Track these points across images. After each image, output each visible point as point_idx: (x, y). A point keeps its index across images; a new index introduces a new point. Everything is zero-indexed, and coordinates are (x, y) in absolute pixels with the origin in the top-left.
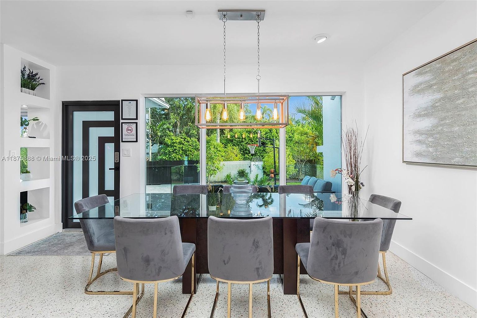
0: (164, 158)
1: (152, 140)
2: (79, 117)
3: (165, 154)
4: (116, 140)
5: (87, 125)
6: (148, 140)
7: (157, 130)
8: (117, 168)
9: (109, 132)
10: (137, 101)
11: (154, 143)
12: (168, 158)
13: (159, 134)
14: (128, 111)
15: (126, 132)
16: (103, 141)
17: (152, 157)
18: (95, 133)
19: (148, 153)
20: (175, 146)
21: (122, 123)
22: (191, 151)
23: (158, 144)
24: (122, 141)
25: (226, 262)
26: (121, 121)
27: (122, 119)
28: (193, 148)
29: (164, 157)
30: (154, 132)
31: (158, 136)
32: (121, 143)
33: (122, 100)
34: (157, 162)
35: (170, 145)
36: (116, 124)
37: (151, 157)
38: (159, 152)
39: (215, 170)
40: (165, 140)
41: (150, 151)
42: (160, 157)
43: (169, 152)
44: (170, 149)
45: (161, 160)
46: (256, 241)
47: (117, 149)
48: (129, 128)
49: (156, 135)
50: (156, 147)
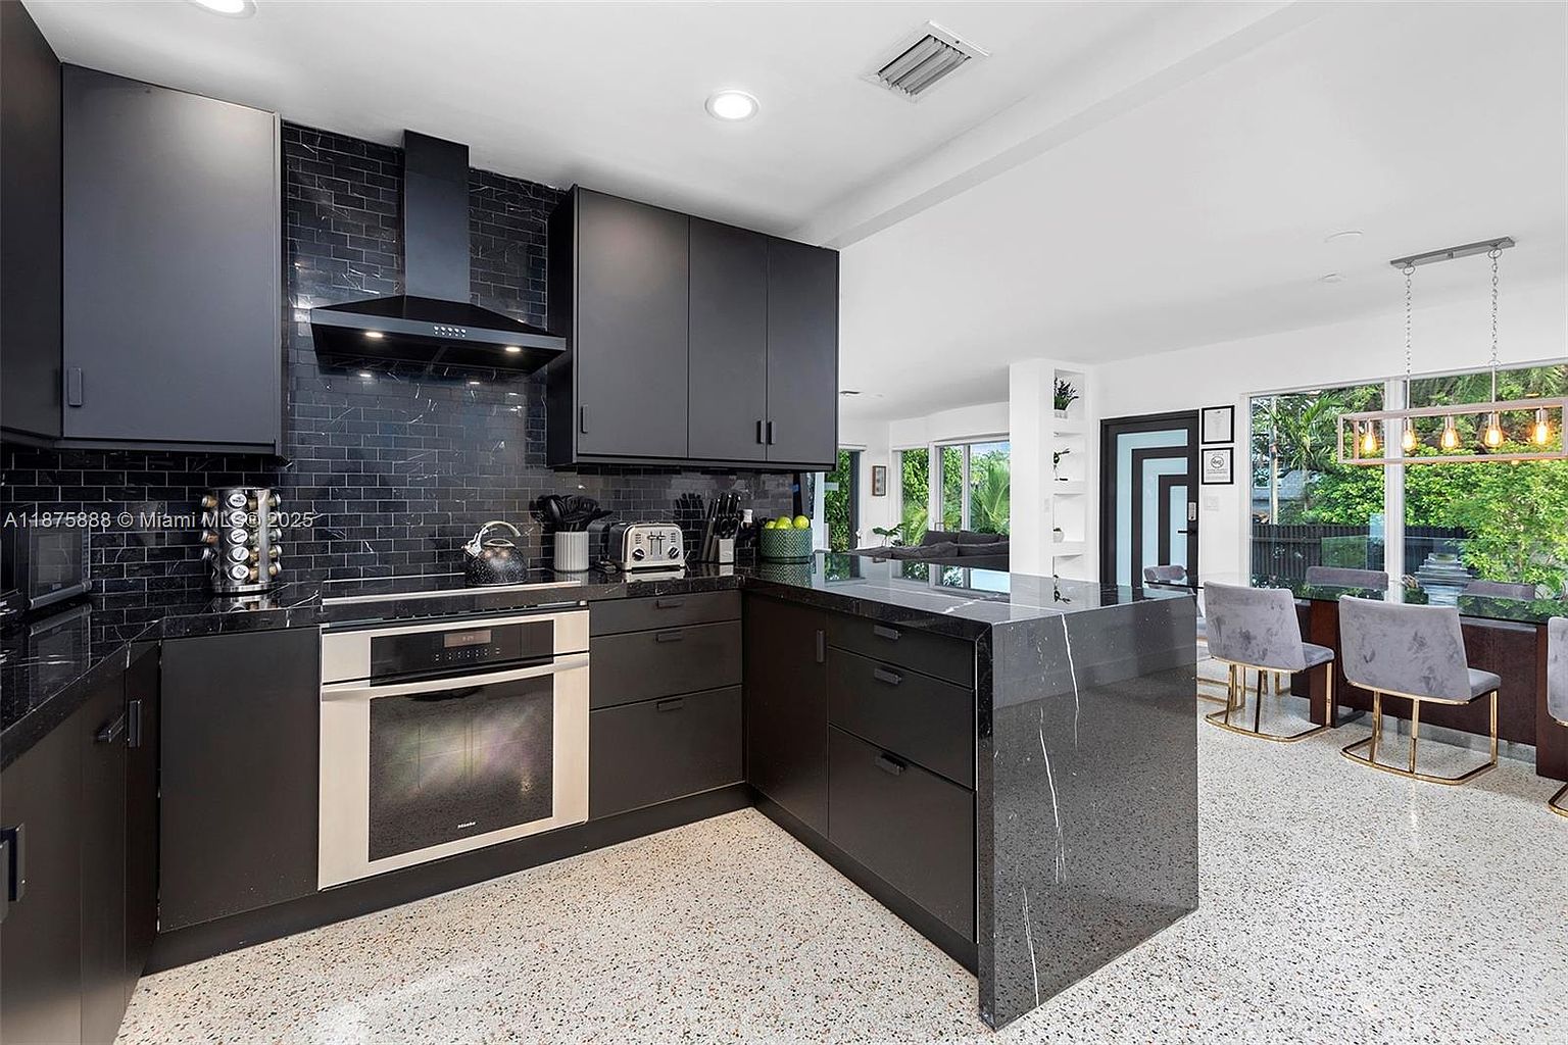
0: (1326, 515)
1: (1280, 459)
2: (1127, 443)
3: (1331, 504)
4: (1192, 481)
5: (1139, 456)
6: (1268, 459)
7: (1299, 428)
8: (1193, 531)
9: (1179, 466)
10: (1232, 407)
11: (1290, 469)
12: (1342, 517)
13: (1307, 441)
14: (1214, 428)
15: (1213, 464)
16: (1166, 482)
17: (1279, 513)
18: (1153, 469)
19: (1268, 500)
20: (1373, 479)
21: (1203, 450)
22: (1440, 494)
23: (1305, 472)
24: (1203, 483)
25: (1368, 659)
26: (1201, 447)
27: (1203, 443)
28: (1449, 484)
29: (1324, 514)
30: (1288, 436)
31: (1305, 448)
32: (1200, 485)
33: (1203, 410)
34: (1304, 527)
35: (1352, 474)
36: (1192, 452)
37: (1276, 513)
38: (1307, 498)
39: (1557, 569)
40: (1329, 458)
41: (1275, 494)
42: (1311, 514)
43: (1347, 498)
44: (1353, 489)
45: (1314, 522)
46: (1419, 635)
47: (1193, 497)
48: (1217, 459)
49: (1297, 443)
50: (1299, 481)
